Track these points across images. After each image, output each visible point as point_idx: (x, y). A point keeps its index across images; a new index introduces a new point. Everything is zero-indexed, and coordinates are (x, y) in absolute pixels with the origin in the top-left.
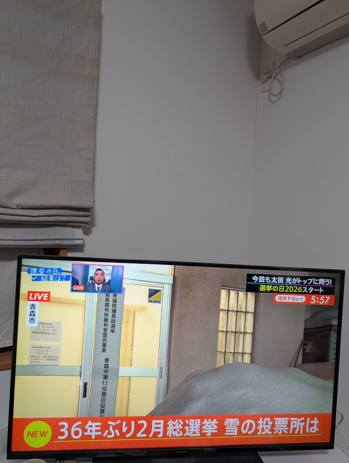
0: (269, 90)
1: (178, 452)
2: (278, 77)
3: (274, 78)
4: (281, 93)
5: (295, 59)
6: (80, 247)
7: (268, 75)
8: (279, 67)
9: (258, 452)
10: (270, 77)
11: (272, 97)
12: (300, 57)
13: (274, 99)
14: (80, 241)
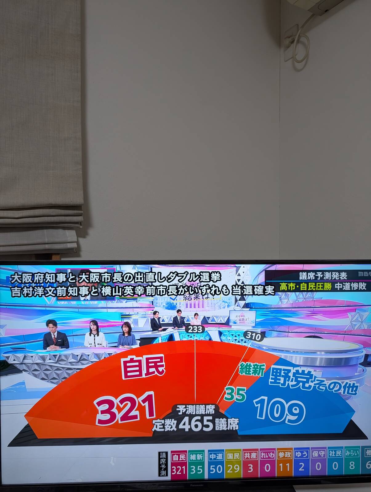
0: (293, 58)
1: (193, 486)
2: (303, 39)
3: (298, 41)
4: (307, 57)
5: (321, 15)
6: (75, 251)
7: (290, 39)
8: (303, 27)
9: (293, 486)
10: (293, 42)
11: (296, 64)
12: (326, 11)
13: (299, 66)
14: (73, 244)
